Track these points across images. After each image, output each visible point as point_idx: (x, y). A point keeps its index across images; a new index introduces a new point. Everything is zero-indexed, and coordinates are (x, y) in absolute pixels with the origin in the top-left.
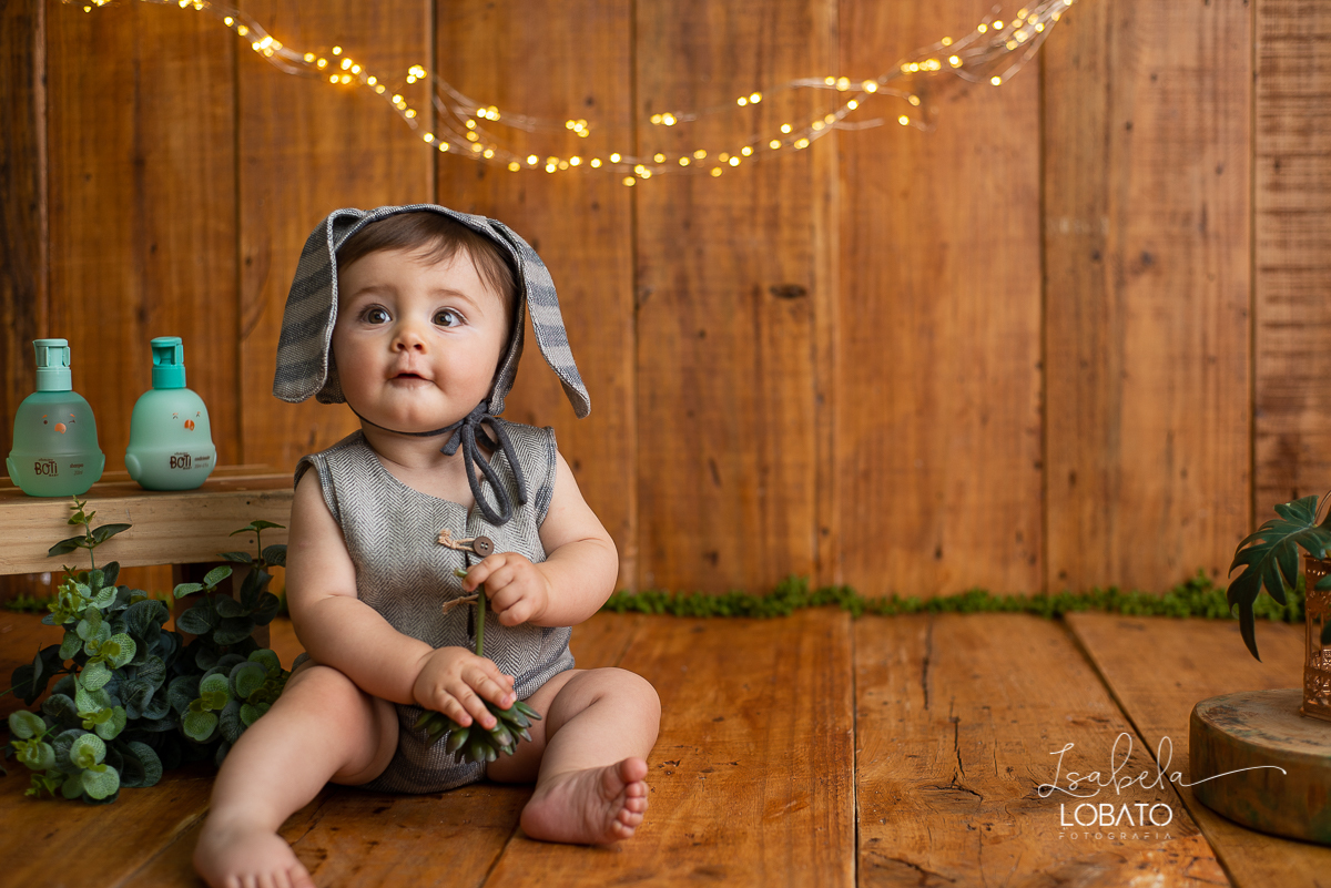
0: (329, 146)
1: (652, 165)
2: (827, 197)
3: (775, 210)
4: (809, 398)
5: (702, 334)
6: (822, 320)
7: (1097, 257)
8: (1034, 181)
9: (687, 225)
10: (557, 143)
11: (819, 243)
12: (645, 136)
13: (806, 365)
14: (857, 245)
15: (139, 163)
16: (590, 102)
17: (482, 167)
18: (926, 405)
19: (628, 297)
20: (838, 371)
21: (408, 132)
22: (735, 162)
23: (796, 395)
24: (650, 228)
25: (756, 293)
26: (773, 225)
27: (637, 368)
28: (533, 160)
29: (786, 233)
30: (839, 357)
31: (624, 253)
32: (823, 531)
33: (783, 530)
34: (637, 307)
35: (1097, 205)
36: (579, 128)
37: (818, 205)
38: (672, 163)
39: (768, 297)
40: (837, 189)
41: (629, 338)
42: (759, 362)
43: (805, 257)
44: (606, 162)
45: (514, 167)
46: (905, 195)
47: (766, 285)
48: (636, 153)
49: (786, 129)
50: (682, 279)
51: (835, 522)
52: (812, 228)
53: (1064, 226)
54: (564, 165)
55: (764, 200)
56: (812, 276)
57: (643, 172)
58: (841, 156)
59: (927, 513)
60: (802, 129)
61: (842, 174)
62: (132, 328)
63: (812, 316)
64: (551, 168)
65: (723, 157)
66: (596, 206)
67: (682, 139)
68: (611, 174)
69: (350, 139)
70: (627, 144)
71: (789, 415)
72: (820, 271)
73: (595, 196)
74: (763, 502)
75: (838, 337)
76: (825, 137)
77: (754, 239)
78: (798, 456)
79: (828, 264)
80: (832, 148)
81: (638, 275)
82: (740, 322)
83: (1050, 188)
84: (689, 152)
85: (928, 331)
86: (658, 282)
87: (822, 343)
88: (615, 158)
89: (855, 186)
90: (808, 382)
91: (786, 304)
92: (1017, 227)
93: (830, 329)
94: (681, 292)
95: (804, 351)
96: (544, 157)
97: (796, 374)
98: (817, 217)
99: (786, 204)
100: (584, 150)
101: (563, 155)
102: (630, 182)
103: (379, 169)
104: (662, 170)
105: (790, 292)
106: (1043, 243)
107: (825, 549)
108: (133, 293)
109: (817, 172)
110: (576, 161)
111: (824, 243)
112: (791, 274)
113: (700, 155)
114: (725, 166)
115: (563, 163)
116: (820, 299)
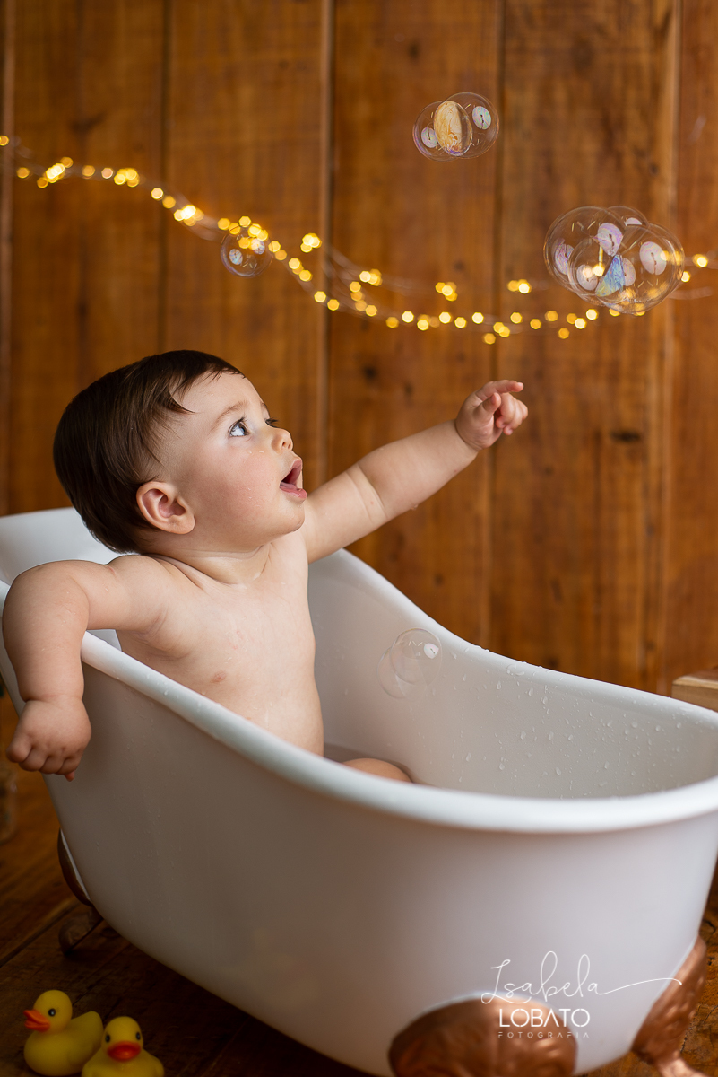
0: (238, 300)
1: (508, 323)
2: (662, 355)
3: (616, 365)
4: (640, 528)
5: (548, 471)
6: (654, 461)
10: (430, 304)
11: (653, 395)
12: (505, 299)
13: (639, 501)
14: (688, 396)
15: (83, 311)
16: (460, 266)
17: (365, 321)
20: (668, 507)
21: (304, 292)
22: (580, 324)
23: (630, 526)
25: (597, 437)
26: (614, 377)
27: (494, 498)
28: (408, 317)
29: (625, 385)
30: (669, 496)
32: (648, 646)
33: (615, 643)
36: (447, 291)
37: (653, 362)
38: (526, 323)
39: (607, 441)
40: (672, 348)
42: (598, 497)
43: (640, 406)
44: (469, 321)
45: (392, 323)
47: (607, 428)
48: (498, 314)
51: (661, 637)
52: (647, 381)
54: (435, 323)
55: (607, 354)
56: (647, 424)
57: (502, 330)
58: (677, 318)
61: (677, 333)
63: (644, 457)
64: (423, 324)
65: (571, 318)
66: (461, 358)
67: (535, 304)
68: (474, 331)
69: (256, 294)
70: (488, 303)
71: (623, 544)
72: (653, 417)
73: (461, 347)
74: (598, 618)
75: (669, 477)
77: (597, 389)
78: (629, 579)
79: (661, 413)
80: (668, 312)
82: (582, 462)
84: (540, 314)
87: (654, 481)
88: (478, 318)
89: (688, 344)
90: (640, 517)
91: (623, 448)
93: (661, 470)
95: (638, 488)
96: (417, 314)
97: (630, 508)
98: (652, 371)
99: (625, 356)
100: (454, 309)
101: (434, 313)
102: (489, 339)
103: (279, 320)
104: (519, 329)
105: (628, 437)
107: (651, 662)
109: (653, 332)
110: (445, 318)
111: (658, 393)
112: (628, 419)
113: (552, 316)
114: (572, 328)
115: (434, 319)
116: (653, 443)
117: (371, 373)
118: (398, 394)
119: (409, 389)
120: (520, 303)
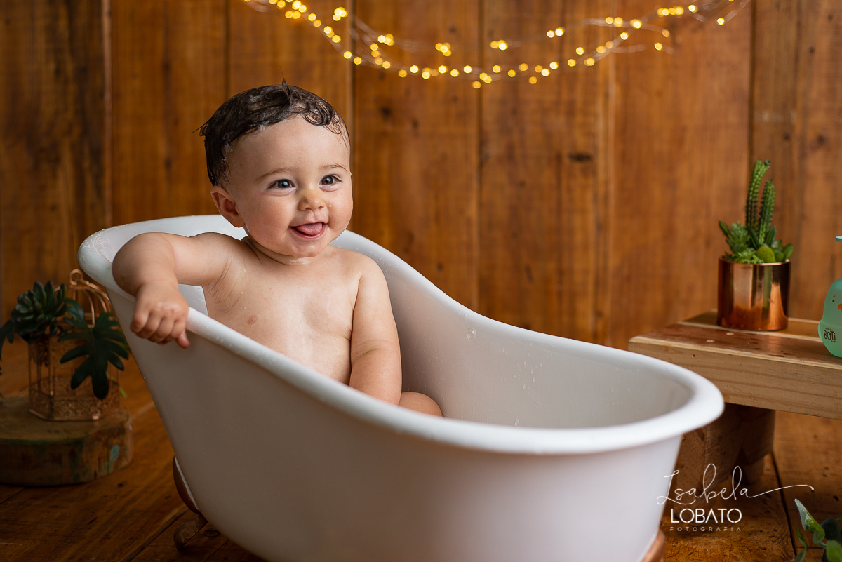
0: (285, 58)
1: (490, 73)
2: (607, 96)
3: (572, 103)
4: (591, 226)
5: (522, 184)
6: (601, 176)
7: (787, 137)
8: (746, 85)
9: (515, 112)
10: (430, 59)
11: (600, 126)
12: (488, 54)
13: (590, 206)
14: (626, 127)
15: (167, 67)
16: (453, 30)
17: (382, 73)
18: (669, 233)
19: (474, 158)
20: (612, 210)
21: (334, 51)
22: (545, 73)
23: (584, 225)
24: (491, 113)
25: (559, 158)
26: (571, 113)
27: (481, 205)
28: (414, 69)
29: (579, 119)
30: (612, 201)
31: (472, 130)
32: (598, 314)
33: (573, 313)
34: (481, 165)
35: (789, 102)
36: (444, 49)
37: (600, 101)
38: (504, 73)
39: (566, 161)
40: (614, 90)
41: (475, 185)
42: (559, 203)
43: (591, 135)
44: (461, 72)
45: (403, 74)
46: (660, 94)
47: (565, 152)
48: (482, 66)
49: (580, 51)
50: (510, 148)
51: (607, 308)
52: (595, 116)
53: (766, 116)
54: (435, 74)
55: (565, 96)
56: (595, 148)
57: (486, 78)
58: (617, 68)
59: (668, 304)
60: (590, 52)
61: (618, 80)
62: (162, 173)
63: (595, 173)
64: (426, 75)
65: (538, 69)
66: (455, 99)
67: (511, 58)
68: (465, 79)
69: (298, 53)
70: (475, 58)
71: (579, 238)
72: (601, 143)
73: (455, 92)
74: (560, 294)
75: (612, 188)
76: (606, 58)
77: (558, 122)
78: (583, 265)
79: (606, 139)
80: (611, 63)
81: (482, 143)
82: (547, 177)
83: (757, 91)
84: (515, 66)
85: (672, 184)
86: (495, 149)
87: (601, 191)
88: (468, 69)
89: (626, 87)
90: (591, 217)
91: (578, 166)
92: (734, 117)
93: (607, 183)
94: (510, 156)
95: (589, 196)
96: (421, 68)
97: (584, 211)
98: (599, 108)
99: (579, 97)
100: (448, 62)
101: (434, 66)
102: (477, 85)
103: (316, 73)
104: (499, 77)
105: (582, 158)
106: (751, 128)
107: (600, 326)
108: (162, 149)
109: (600, 78)
110: (443, 69)
111: (604, 124)
112: (581, 144)
113: (523, 67)
114: (539, 76)
115: (435, 71)
116: (601, 162)
117: (386, 112)
118: (408, 127)
119: (415, 124)
120: (499, 57)
